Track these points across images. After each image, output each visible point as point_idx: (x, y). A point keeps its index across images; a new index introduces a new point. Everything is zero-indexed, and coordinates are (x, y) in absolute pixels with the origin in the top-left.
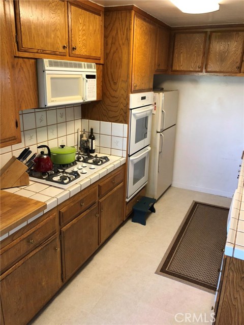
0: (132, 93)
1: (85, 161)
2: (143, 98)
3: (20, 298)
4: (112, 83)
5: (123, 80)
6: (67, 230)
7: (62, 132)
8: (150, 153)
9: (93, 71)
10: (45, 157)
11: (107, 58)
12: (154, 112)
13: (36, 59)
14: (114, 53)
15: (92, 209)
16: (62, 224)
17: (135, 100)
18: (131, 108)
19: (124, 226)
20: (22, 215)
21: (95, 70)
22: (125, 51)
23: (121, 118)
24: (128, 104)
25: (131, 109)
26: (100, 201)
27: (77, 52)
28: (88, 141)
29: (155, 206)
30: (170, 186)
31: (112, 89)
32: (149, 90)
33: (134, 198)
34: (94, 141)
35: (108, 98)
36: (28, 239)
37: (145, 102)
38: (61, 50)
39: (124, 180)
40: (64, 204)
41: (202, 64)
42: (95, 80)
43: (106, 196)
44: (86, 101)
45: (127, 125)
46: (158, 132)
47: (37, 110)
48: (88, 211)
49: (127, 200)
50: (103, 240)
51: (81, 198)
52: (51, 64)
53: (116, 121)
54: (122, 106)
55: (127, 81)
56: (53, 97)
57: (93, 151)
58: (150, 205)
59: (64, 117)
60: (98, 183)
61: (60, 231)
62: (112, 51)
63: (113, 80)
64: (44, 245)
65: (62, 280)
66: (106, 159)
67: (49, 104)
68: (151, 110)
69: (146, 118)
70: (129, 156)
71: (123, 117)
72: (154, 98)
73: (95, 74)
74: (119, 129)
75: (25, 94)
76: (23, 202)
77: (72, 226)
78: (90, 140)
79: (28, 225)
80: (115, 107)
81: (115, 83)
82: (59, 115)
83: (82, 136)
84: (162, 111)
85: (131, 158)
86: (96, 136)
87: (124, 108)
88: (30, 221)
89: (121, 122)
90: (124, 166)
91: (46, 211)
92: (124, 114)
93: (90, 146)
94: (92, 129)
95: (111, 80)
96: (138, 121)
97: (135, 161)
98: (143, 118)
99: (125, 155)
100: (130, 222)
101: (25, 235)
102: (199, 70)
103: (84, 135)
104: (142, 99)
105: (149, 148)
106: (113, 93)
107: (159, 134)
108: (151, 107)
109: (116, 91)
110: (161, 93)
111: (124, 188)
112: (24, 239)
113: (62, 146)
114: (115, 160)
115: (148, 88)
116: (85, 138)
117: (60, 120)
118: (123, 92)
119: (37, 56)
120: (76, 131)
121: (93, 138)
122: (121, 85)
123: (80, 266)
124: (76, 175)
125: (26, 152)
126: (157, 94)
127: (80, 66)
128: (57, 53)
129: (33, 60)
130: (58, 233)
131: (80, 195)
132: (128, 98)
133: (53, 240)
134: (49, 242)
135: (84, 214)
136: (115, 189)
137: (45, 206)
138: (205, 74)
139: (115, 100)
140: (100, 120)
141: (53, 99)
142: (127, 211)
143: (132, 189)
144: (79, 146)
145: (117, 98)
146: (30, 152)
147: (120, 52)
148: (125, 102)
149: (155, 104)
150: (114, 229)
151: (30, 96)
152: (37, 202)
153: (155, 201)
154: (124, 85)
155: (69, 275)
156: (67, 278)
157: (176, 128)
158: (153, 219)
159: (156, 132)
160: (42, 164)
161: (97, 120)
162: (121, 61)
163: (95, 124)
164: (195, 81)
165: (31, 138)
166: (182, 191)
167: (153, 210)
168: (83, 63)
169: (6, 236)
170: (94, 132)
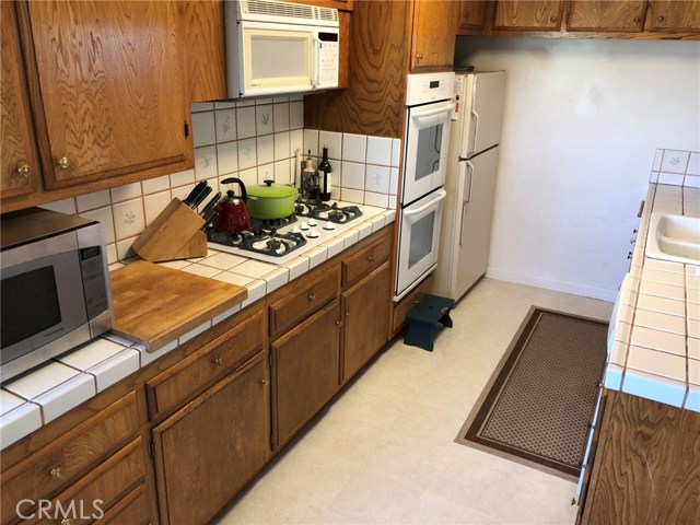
0: (411, 72)
1: (312, 215)
2: (434, 85)
3: (198, 470)
4: (370, 51)
5: (393, 46)
6: (283, 346)
7: (265, 155)
8: (443, 203)
9: (333, 25)
10: (236, 201)
12: (455, 116)
15: (329, 309)
16: (274, 333)
17: (417, 87)
18: (408, 104)
19: (390, 352)
20: (203, 307)
21: (337, 24)
23: (388, 127)
24: (403, 96)
25: (409, 107)
26: (345, 294)
28: (317, 174)
29: (452, 315)
30: (482, 277)
31: (371, 65)
32: (444, 68)
33: (410, 297)
34: (329, 175)
35: (360, 82)
36: (212, 357)
37: (436, 94)
39: (392, 257)
40: (278, 294)
41: (561, 12)
42: (337, 44)
43: (356, 287)
44: (319, 87)
45: (399, 140)
46: (461, 159)
47: (219, 105)
48: (322, 312)
49: (396, 299)
50: (348, 376)
51: (309, 285)
52: (252, 8)
53: (377, 133)
54: (390, 101)
55: (401, 47)
56: (255, 76)
57: (327, 196)
58: (443, 311)
59: (270, 123)
60: (341, 259)
61: (270, 346)
63: (372, 46)
64: (241, 372)
65: (272, 445)
66: (356, 212)
67: (248, 92)
68: (449, 112)
69: (438, 129)
70: (403, 207)
71: (390, 122)
72: (456, 87)
73: (336, 31)
74: (383, 148)
75: (202, 69)
76: (201, 286)
77: (292, 338)
78: (322, 173)
79: (212, 329)
80: (376, 102)
81: (377, 52)
82: (260, 119)
83: (304, 165)
84: (473, 115)
85: (407, 211)
86: (335, 165)
87: (394, 105)
88: (217, 320)
89: (387, 134)
90: (392, 229)
91: (245, 304)
92: (393, 117)
93: (322, 186)
94: (325, 151)
95: (368, 45)
96: (422, 133)
97: (415, 219)
98: (431, 128)
99: (394, 205)
100: (400, 346)
101: (207, 349)
102: (554, 25)
103: (310, 163)
104: (431, 87)
105: (442, 193)
106: (371, 73)
107: (464, 163)
108: (450, 105)
109: (378, 69)
110: (471, 76)
111: (391, 274)
112: (206, 355)
113: (269, 183)
114: (374, 215)
115: (443, 63)
116: (310, 169)
117: (262, 129)
118: (392, 70)
120: (293, 155)
121: (328, 170)
122: (390, 55)
123: (304, 422)
124: (300, 240)
125: (201, 190)
126: (462, 77)
127: (308, 14)
130: (265, 351)
131: (307, 278)
132: (402, 84)
133: (257, 363)
134: (248, 367)
135: (315, 317)
136: (374, 273)
137: (244, 294)
138: (565, 34)
139: (375, 87)
140: (343, 132)
141: (255, 81)
142: (396, 321)
143: (407, 278)
144: (298, 185)
145: (379, 83)
146: (209, 190)
148: (396, 92)
149: (458, 98)
150: (369, 354)
151: (210, 75)
152: (228, 287)
153: (452, 304)
154: (395, 55)
155: (284, 437)
156: (281, 443)
157: (498, 153)
158: (445, 340)
159: (457, 159)
160: (231, 216)
161: (337, 130)
162: (390, 5)
163: (331, 139)
164: (541, 50)
165: (207, 163)
166: (508, 287)
167: (447, 323)
168: (313, 8)
169: (173, 345)
170: (329, 156)
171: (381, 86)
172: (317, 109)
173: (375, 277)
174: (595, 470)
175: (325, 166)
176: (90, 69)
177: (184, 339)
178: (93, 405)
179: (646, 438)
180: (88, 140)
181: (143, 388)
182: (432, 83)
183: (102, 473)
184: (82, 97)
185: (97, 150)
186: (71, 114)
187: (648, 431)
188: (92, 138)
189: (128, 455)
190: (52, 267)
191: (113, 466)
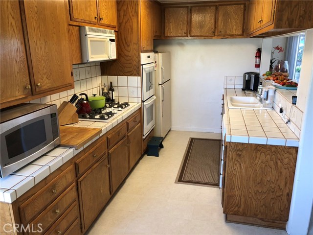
0: (142, 52)
1: (110, 107)
2: (149, 57)
3: (91, 198)
4: (126, 45)
5: (134, 43)
6: (113, 152)
7: (89, 86)
8: (155, 101)
9: (113, 36)
10: (85, 102)
11: (120, 27)
12: (156, 69)
13: (79, 26)
14: (126, 22)
15: (124, 140)
16: (109, 147)
17: (144, 58)
18: (142, 64)
19: (143, 159)
20: (88, 136)
21: (114, 36)
22: (134, 21)
23: (135, 72)
24: (139, 61)
25: (142, 65)
26: (128, 134)
27: (103, 22)
28: (108, 92)
29: (163, 143)
30: (170, 130)
31: (126, 50)
32: (151, 51)
33: (148, 137)
34: (113, 92)
35: (123, 57)
36: (93, 154)
37: (149, 60)
38: (94, 20)
39: (141, 121)
40: (109, 132)
41: (187, 30)
42: (115, 43)
43: (131, 132)
44: (111, 58)
45: (140, 77)
46: (159, 85)
47: (80, 66)
48: (122, 141)
49: (144, 137)
50: (131, 167)
51: (118, 130)
53: (131, 75)
54: (135, 63)
55: (137, 44)
56: (92, 54)
57: (113, 101)
58: (160, 141)
59: (90, 73)
60: (126, 121)
61: (108, 153)
62: (124, 21)
63: (126, 43)
64: (101, 161)
65: (110, 192)
66: (126, 104)
67: (91, 60)
68: (154, 67)
70: (143, 102)
71: (137, 71)
72: (155, 58)
73: (114, 38)
74: (134, 81)
75: (75, 52)
76: (84, 131)
77: (115, 150)
78: (111, 92)
79: (92, 143)
80: (129, 64)
81: (128, 46)
82: (87, 72)
83: (103, 89)
84: (162, 68)
85: (145, 103)
86: (115, 88)
87: (136, 64)
88: (93, 140)
89: (135, 75)
90: (140, 110)
91: (101, 135)
92: (137, 69)
93: (111, 97)
94: (111, 83)
95: (125, 44)
96: (146, 74)
97: (147, 106)
98: (150, 72)
99: (140, 101)
100: (146, 157)
101: (91, 151)
102: (185, 35)
103: (105, 88)
105: (154, 97)
106: (127, 53)
107: (160, 86)
108: (154, 65)
109: (129, 52)
110: (160, 54)
111: (141, 128)
112: (91, 153)
113: (94, 95)
114: (134, 106)
115: (150, 49)
116: (106, 91)
118: (135, 52)
119: (81, 24)
120: (98, 86)
121: (113, 90)
122: (133, 47)
123: (120, 184)
124: (110, 114)
125: (75, 97)
126: (157, 54)
127: (105, 32)
128: (92, 22)
129: (78, 28)
130: (107, 154)
131: (117, 127)
132: (139, 57)
133: (105, 159)
134: (103, 160)
135: (120, 142)
136: (136, 127)
137: (101, 131)
138: (190, 38)
139: (128, 58)
140: (118, 76)
141: (92, 56)
142: (144, 147)
143: (147, 128)
146: (78, 97)
147: (131, 21)
148: (137, 60)
149: (156, 62)
152: (94, 129)
153: (163, 139)
154: (135, 46)
155: (114, 189)
156: (114, 191)
157: (170, 83)
158: (162, 152)
160: (84, 108)
161: (115, 75)
162: (132, 29)
163: (113, 79)
164: (181, 44)
166: (182, 133)
167: (162, 146)
168: (107, 30)
170: (113, 85)
171: (131, 58)
172: (106, 68)
174: (227, 170)
175: (111, 89)
176: (45, 52)
177: (85, 146)
179: (240, 155)
180: (45, 77)
181: (74, 164)
183: (65, 195)
184: (43, 61)
185: (47, 80)
186: (40, 67)
187: (240, 153)
188: (46, 77)
189: (72, 189)
190: (43, 120)
191: (68, 192)
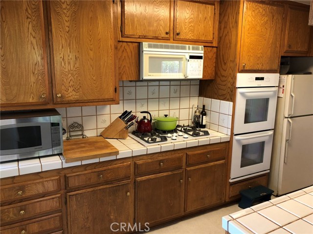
2: (260, 79)
4: (223, 63)
5: (231, 60)
6: (142, 181)
7: (175, 105)
9: (200, 52)
11: (220, 41)
13: (139, 43)
14: (226, 35)
15: (174, 173)
16: (136, 174)
17: (244, 80)
18: (237, 86)
19: (228, 208)
21: (203, 52)
22: (234, 33)
23: (228, 97)
25: (238, 88)
26: (188, 169)
27: (182, 37)
28: (199, 116)
31: (223, 69)
32: (269, 71)
33: (244, 183)
34: (204, 117)
35: (219, 77)
37: (260, 83)
38: (164, 35)
39: (228, 159)
40: (141, 158)
42: (202, 60)
43: (197, 167)
44: (189, 78)
45: (232, 103)
46: (286, 118)
48: (170, 173)
49: (231, 181)
50: (190, 209)
51: (161, 158)
52: (150, 46)
53: (224, 99)
54: (229, 85)
55: (234, 61)
57: (204, 126)
58: (262, 194)
59: (178, 93)
60: (186, 151)
61: (135, 179)
62: (224, 34)
63: (224, 61)
66: (206, 133)
69: (266, 101)
70: (235, 135)
71: (230, 96)
72: (283, 81)
73: (202, 55)
74: (227, 106)
75: (127, 68)
76: (107, 147)
78: (201, 116)
79: (100, 163)
80: (224, 85)
81: (225, 64)
82: (172, 91)
84: (292, 95)
85: (237, 137)
86: (208, 113)
87: (231, 87)
88: (103, 159)
89: (228, 100)
90: (227, 144)
91: (119, 157)
92: (230, 92)
93: (201, 121)
94: (204, 106)
95: (222, 61)
96: (249, 102)
97: (245, 142)
99: (228, 133)
103: (198, 111)
104: (256, 80)
106: (223, 73)
109: (225, 71)
110: (290, 76)
111: (228, 167)
112: (95, 172)
113: (166, 116)
115: (268, 69)
116: (198, 114)
117: (173, 95)
118: (231, 71)
119: (139, 40)
120: (191, 107)
122: (229, 65)
126: (286, 76)
127: (184, 48)
128: (160, 38)
129: (136, 44)
130: (132, 180)
131: (160, 155)
132: (235, 78)
133: (125, 184)
134: (120, 184)
135: (165, 174)
136: (212, 164)
137: (117, 153)
139: (224, 79)
140: (212, 98)
141: (150, 74)
142: (232, 192)
144: (193, 120)
145: (226, 77)
147: (230, 34)
148: (231, 81)
149: (283, 87)
151: (131, 71)
154: (232, 65)
159: (283, 117)
161: (210, 98)
162: (230, 43)
163: (207, 101)
165: (142, 105)
168: (187, 46)
169: (78, 163)
170: (205, 108)
171: (226, 79)
173: (212, 166)
175: (204, 113)
176: (74, 66)
178: (41, 175)
180: (70, 89)
182: (256, 78)
184: (70, 75)
185: (74, 93)
186: (65, 80)
188: (72, 89)
190: (40, 126)
